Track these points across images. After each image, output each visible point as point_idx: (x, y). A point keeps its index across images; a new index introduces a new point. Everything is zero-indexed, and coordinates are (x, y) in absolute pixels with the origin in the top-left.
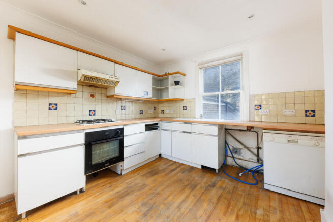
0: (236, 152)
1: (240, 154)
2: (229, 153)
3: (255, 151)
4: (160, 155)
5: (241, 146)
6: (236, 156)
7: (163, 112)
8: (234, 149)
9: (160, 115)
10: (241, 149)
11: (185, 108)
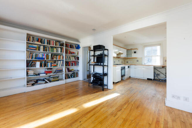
0: (158, 75)
1: (159, 75)
2: (156, 75)
3: (165, 74)
4: (130, 77)
5: (160, 73)
6: (158, 76)
7: (127, 62)
8: (157, 74)
9: (126, 63)
10: (160, 74)
11: (137, 61)
